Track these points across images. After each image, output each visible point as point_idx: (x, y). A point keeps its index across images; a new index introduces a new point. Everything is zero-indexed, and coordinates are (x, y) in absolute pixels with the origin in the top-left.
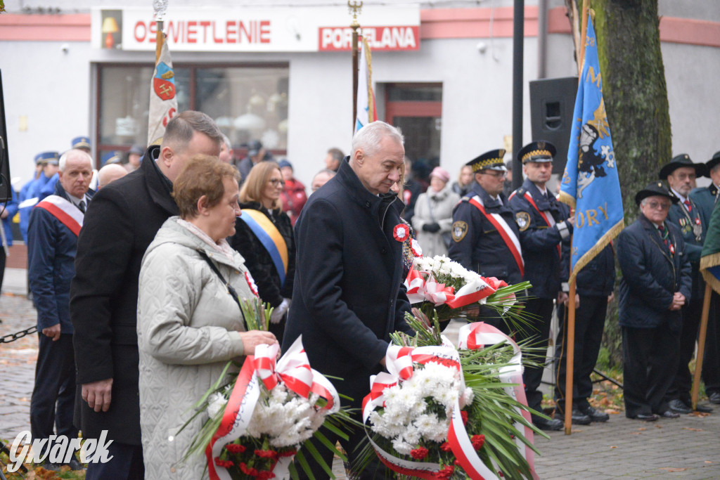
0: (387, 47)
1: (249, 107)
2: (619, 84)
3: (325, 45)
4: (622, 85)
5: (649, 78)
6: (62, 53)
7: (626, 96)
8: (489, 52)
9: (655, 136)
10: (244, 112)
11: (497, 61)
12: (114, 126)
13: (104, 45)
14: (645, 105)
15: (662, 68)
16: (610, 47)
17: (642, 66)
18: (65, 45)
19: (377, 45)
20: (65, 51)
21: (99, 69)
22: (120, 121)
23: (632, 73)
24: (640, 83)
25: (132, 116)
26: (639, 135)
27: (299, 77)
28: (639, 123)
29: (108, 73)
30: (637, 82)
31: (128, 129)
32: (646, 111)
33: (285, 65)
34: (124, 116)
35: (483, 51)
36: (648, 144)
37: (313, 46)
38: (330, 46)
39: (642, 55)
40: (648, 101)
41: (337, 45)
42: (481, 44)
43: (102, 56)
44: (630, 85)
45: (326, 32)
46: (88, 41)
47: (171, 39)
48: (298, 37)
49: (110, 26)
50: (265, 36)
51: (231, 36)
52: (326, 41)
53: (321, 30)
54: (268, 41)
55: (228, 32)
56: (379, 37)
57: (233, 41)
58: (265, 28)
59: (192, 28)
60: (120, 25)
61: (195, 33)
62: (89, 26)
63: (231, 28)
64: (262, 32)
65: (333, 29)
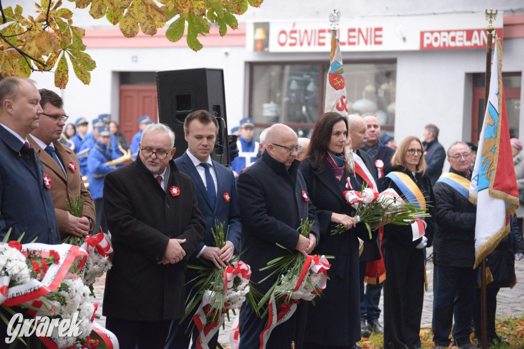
0: (476, 45)
1: (364, 94)
3: (425, 45)
6: (224, 55)
10: (360, 98)
12: (262, 109)
13: (256, 49)
18: (227, 50)
19: (467, 44)
20: (226, 54)
21: (251, 66)
22: (266, 106)
25: (275, 102)
27: (403, 70)
29: (257, 70)
31: (272, 111)
33: (393, 61)
34: (269, 102)
37: (417, 47)
38: (430, 45)
41: (435, 45)
43: (253, 57)
45: (426, 35)
46: (244, 46)
47: (305, 43)
48: (404, 39)
49: (260, 35)
50: (378, 39)
51: (352, 40)
52: (426, 42)
53: (422, 34)
54: (380, 43)
55: (350, 37)
56: (469, 38)
57: (353, 44)
58: (378, 33)
59: (322, 35)
60: (267, 34)
61: (324, 38)
62: (244, 35)
63: (352, 34)
64: (376, 36)
65: (432, 33)
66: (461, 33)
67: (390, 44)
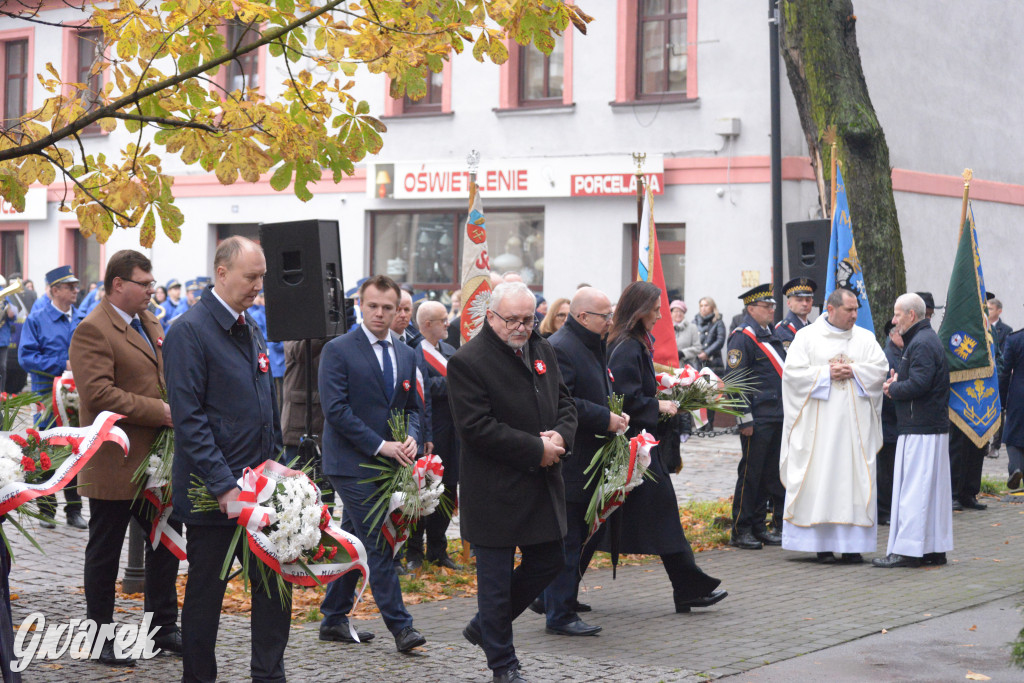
0: (634, 192)
1: (507, 248)
2: (860, 225)
3: (577, 191)
4: (863, 226)
5: (886, 221)
6: (340, 203)
7: (867, 236)
8: (727, 197)
9: (893, 272)
10: (502, 252)
11: (734, 204)
12: (386, 266)
13: (378, 195)
14: (883, 245)
15: (895, 212)
16: (851, 193)
17: (880, 210)
18: (344, 196)
19: (625, 190)
20: (343, 201)
21: (372, 215)
22: (391, 262)
23: (871, 216)
24: (878, 225)
25: (402, 258)
26: (879, 271)
27: (552, 219)
28: (879, 260)
29: (380, 220)
30: (875, 224)
31: (398, 269)
32: (884, 250)
33: (541, 210)
34: (394, 258)
35: (721, 196)
36: (886, 279)
37: (567, 193)
38: (582, 191)
39: (879, 200)
40: (885, 241)
41: (589, 191)
42: (719, 189)
43: (375, 205)
44: (870, 226)
45: (578, 179)
46: (364, 192)
47: (437, 188)
48: (553, 184)
49: (383, 178)
50: (522, 184)
51: (491, 185)
52: (578, 188)
53: (573, 178)
54: (525, 188)
55: (489, 181)
56: (627, 183)
57: (494, 189)
58: (522, 177)
59: (456, 178)
60: (391, 177)
61: (459, 182)
62: (364, 179)
63: (491, 177)
64: (519, 180)
65: (585, 176)
66: (617, 178)
67: (536, 189)
